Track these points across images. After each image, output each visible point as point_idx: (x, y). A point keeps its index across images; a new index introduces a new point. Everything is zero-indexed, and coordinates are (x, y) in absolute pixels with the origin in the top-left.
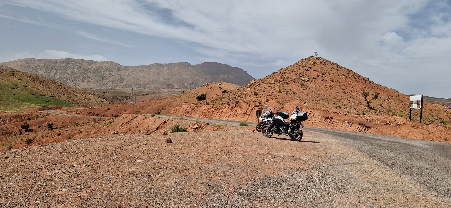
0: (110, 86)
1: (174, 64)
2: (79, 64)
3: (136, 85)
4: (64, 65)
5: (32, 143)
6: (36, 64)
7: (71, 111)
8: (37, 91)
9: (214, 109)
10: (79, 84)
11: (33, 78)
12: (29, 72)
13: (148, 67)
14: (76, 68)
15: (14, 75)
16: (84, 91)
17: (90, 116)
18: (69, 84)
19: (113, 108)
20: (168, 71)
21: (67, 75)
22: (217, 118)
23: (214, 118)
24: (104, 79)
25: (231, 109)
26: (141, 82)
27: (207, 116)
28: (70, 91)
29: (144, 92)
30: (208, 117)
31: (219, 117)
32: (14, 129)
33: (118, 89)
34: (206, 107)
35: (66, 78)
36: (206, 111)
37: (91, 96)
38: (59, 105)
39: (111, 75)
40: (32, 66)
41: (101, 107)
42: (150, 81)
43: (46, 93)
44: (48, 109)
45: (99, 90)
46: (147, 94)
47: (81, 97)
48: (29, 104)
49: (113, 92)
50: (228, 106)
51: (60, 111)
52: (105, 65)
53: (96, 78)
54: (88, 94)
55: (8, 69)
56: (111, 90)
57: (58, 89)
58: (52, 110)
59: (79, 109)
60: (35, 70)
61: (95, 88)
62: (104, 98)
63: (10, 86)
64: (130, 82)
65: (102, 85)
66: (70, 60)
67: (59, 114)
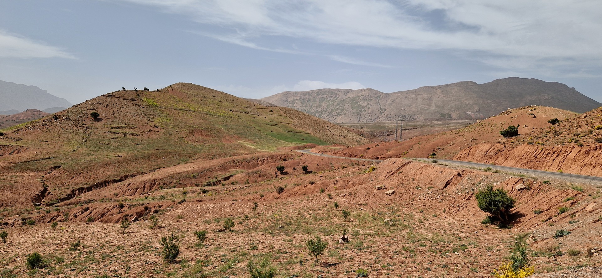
0: (368, 119)
1: (451, 85)
2: (335, 94)
3: (399, 117)
4: (320, 96)
5: (283, 193)
6: (292, 98)
7: (326, 150)
8: (293, 127)
9: (546, 152)
10: (335, 118)
11: (289, 112)
12: (287, 107)
13: (415, 92)
14: (332, 99)
15: (272, 111)
16: (340, 126)
17: (347, 158)
18: (324, 119)
19: (373, 147)
20: (442, 96)
21: (323, 108)
22: (553, 169)
23: (546, 168)
24: (362, 111)
25: (586, 154)
26: (406, 113)
27: (531, 164)
28: (326, 127)
29: (410, 126)
30: (535, 167)
31: (559, 168)
32: (270, 171)
33: (377, 123)
34: (527, 148)
35: (321, 111)
36: (529, 156)
37: (348, 132)
38: (314, 143)
39: (370, 105)
40: (289, 100)
41: (359, 146)
42: (418, 111)
43: (301, 130)
44: (303, 148)
45: (356, 125)
46: (415, 128)
47: (337, 134)
48: (285, 143)
49: (373, 127)
50: (577, 149)
51: (315, 151)
52: (363, 93)
53: (353, 111)
54: (344, 130)
55: (268, 104)
56: (370, 124)
57: (313, 124)
58: (307, 150)
59: (335, 148)
60: (292, 104)
61: (352, 123)
62: (362, 135)
63: (268, 123)
64: (392, 113)
65: (359, 118)
66: (325, 91)
67: (314, 154)
